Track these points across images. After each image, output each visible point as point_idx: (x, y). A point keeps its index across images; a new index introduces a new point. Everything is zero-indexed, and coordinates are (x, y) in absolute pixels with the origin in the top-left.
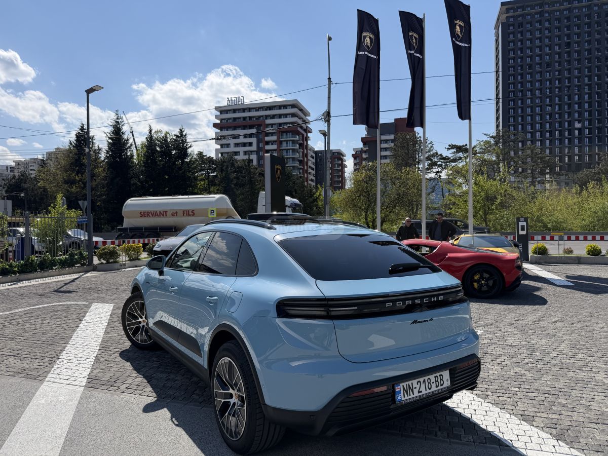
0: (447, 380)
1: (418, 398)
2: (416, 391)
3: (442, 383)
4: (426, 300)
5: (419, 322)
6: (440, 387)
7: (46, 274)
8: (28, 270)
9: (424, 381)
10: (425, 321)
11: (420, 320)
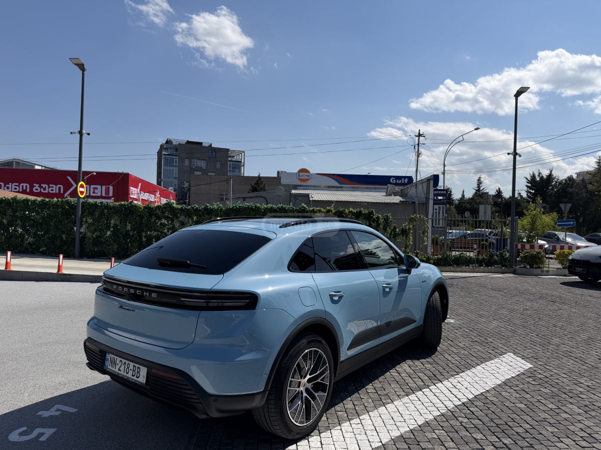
0: (144, 376)
1: (116, 374)
2: (118, 367)
3: (138, 376)
4: (138, 292)
5: (124, 309)
6: (135, 378)
7: (459, 269)
8: (442, 264)
9: (125, 363)
10: (128, 310)
11: (125, 307)
